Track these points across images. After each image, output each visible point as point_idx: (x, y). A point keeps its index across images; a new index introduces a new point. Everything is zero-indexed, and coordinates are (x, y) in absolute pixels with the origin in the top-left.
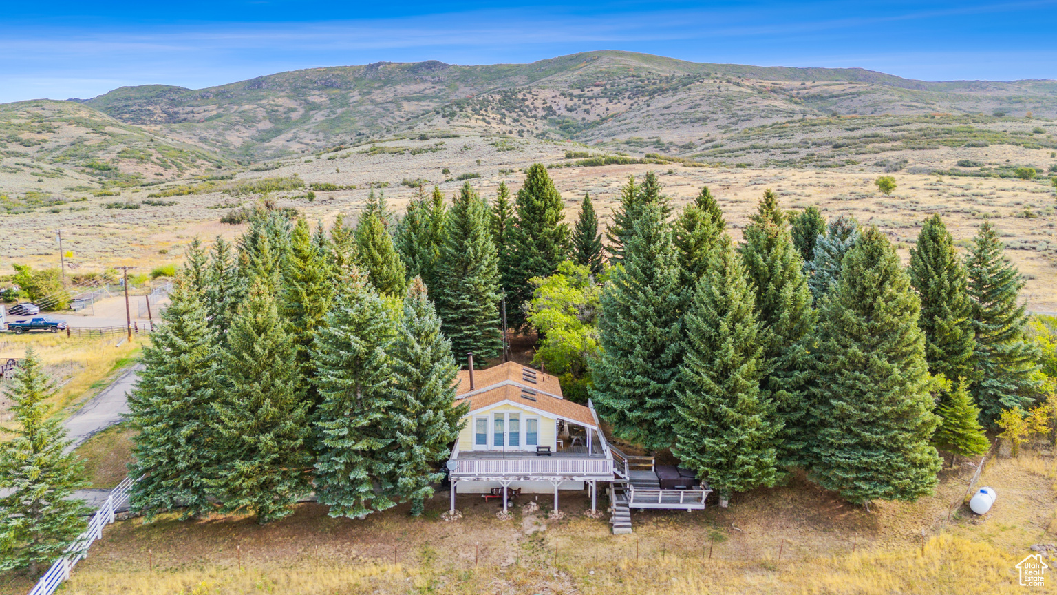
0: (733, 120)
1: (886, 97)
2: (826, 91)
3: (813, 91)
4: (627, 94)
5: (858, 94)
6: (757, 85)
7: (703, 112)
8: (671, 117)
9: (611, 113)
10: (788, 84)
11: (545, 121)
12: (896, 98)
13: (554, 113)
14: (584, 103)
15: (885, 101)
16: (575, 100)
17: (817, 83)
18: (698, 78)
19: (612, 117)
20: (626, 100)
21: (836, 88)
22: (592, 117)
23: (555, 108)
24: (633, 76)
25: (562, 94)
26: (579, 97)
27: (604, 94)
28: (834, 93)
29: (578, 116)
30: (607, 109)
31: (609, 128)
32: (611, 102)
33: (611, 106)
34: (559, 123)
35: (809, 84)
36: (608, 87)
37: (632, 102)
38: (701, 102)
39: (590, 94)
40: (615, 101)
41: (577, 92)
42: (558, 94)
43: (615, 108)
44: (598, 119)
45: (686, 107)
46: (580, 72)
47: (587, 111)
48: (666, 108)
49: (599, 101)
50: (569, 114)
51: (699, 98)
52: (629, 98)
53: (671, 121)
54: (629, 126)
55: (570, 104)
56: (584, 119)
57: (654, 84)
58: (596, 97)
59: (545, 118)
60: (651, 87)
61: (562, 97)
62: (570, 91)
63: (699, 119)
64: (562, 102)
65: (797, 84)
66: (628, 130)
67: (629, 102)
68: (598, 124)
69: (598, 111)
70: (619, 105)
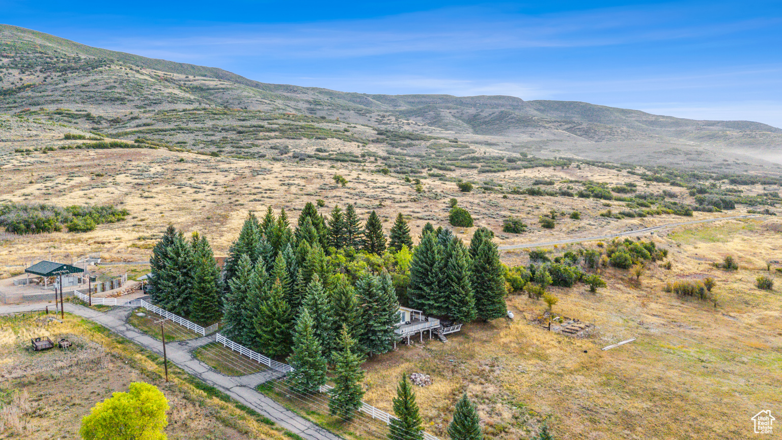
0: (146, 102)
1: (245, 93)
2: (204, 85)
3: (195, 83)
4: (39, 68)
5: (227, 89)
6: (153, 74)
7: (120, 93)
8: (92, 94)
10: (176, 76)
12: (251, 94)
15: (246, 97)
17: (197, 78)
18: (100, 63)
20: (38, 73)
21: (211, 83)
22: (7, 85)
24: (41, 53)
27: (15, 66)
28: (211, 87)
30: (21, 79)
32: (24, 73)
33: (24, 77)
35: (191, 77)
36: (18, 59)
37: (45, 75)
38: (116, 85)
40: (27, 73)
43: (28, 79)
44: (13, 87)
45: (102, 87)
48: (83, 86)
49: (10, 71)
51: (112, 81)
52: (41, 71)
53: (92, 97)
57: (63, 62)
60: (62, 65)
63: (118, 99)
65: (183, 77)
67: (42, 76)
68: (16, 92)
69: (11, 80)
70: (32, 77)
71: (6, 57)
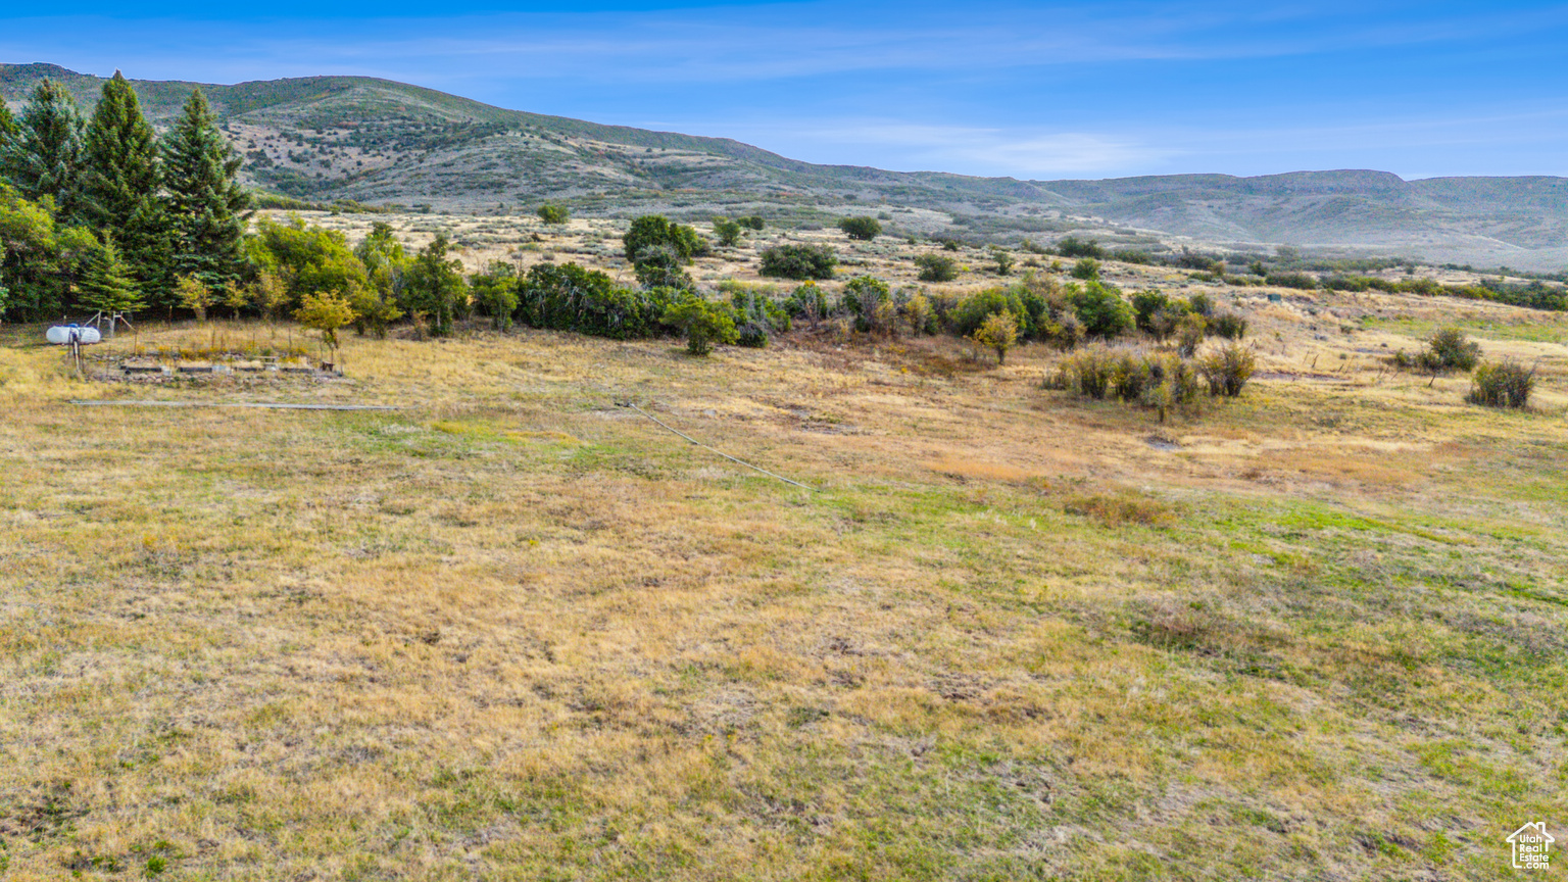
0: (539, 188)
1: (751, 176)
2: (678, 163)
3: (661, 161)
4: (392, 143)
5: (717, 169)
6: (587, 147)
7: (500, 175)
8: (452, 179)
9: (364, 169)
10: (629, 149)
11: (250, 174)
12: (763, 178)
13: (269, 162)
14: (322, 151)
15: (749, 181)
16: (307, 146)
17: (667, 151)
18: (501, 128)
19: (366, 174)
20: (390, 153)
21: (691, 159)
22: (333, 174)
23: (269, 154)
24: (403, 118)
25: (284, 135)
26: (313, 142)
27: (355, 140)
28: (690, 166)
29: (311, 171)
30: (359, 164)
31: (356, 190)
32: (366, 152)
33: (366, 159)
34: (274, 178)
35: (656, 151)
36: (363, 130)
37: (400, 155)
38: (499, 161)
39: (332, 139)
40: (372, 152)
41: (309, 133)
42: (276, 135)
44: (343, 176)
45: (474, 166)
46: (317, 104)
47: (326, 164)
48: (445, 165)
49: (347, 150)
50: (296, 166)
52: (395, 149)
53: (451, 184)
54: (388, 188)
55: (298, 151)
56: (319, 175)
57: (435, 131)
58: (342, 144)
59: (250, 168)
60: (431, 137)
61: (283, 140)
62: (298, 131)
63: (492, 184)
64: (284, 147)
65: (642, 150)
66: (386, 194)
67: (395, 156)
68: (343, 183)
69: (344, 165)
70: (379, 158)
71: (346, 127)
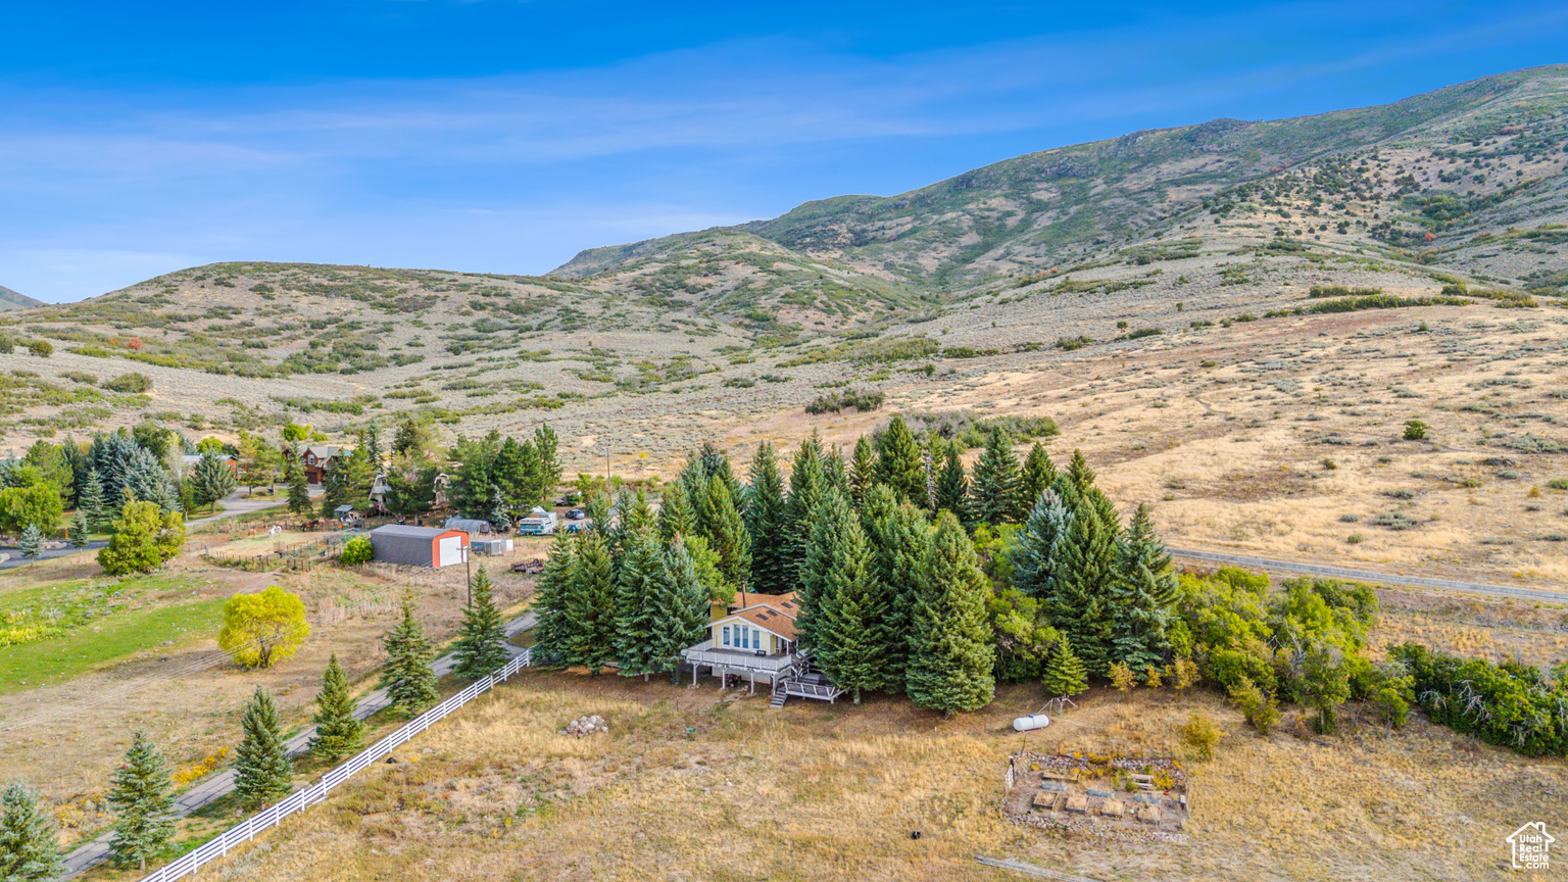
9: (1524, 180)
11: (1395, 203)
13: (1416, 187)
14: (1477, 165)
16: (1460, 162)
19: (1526, 186)
20: (1559, 157)
22: (1488, 189)
23: (1418, 177)
25: (1436, 154)
26: (1467, 156)
27: (1517, 147)
29: (1463, 190)
30: (1519, 173)
31: (1510, 209)
32: (1529, 159)
33: (1528, 168)
34: (1422, 203)
36: (1528, 133)
39: (1490, 149)
40: (1537, 157)
41: (1464, 147)
42: (1427, 154)
43: (1531, 170)
44: (1499, 191)
46: (1477, 112)
47: (1479, 180)
49: (1506, 160)
50: (1447, 186)
52: (1566, 150)
54: (1548, 205)
55: (1449, 168)
56: (1471, 193)
58: (1498, 154)
59: (1396, 197)
61: (1435, 159)
62: (1452, 147)
64: (1434, 167)
66: (1544, 212)
67: (1565, 159)
68: (1497, 200)
69: (1500, 178)
70: (1544, 164)
71: (1508, 133)
